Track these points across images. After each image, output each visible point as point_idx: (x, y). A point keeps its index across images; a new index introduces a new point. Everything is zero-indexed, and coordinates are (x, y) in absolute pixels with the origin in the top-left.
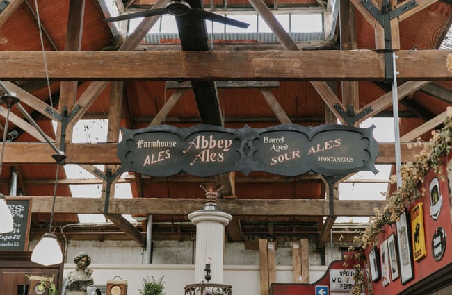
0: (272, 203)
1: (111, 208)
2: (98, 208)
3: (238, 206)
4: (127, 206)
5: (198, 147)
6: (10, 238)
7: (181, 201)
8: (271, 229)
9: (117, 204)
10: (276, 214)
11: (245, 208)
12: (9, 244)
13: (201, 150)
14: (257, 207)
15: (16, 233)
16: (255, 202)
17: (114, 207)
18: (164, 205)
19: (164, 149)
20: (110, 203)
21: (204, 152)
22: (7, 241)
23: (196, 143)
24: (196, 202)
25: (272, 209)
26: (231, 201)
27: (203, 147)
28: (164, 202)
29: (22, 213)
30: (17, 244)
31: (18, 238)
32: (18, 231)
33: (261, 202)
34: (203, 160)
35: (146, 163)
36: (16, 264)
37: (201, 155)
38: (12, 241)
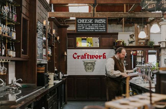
0: (145, 14)
1: (95, 16)
2: (91, 16)
3: (134, 15)
4: (100, 15)
5: (163, 3)
6: (102, 29)
7: (117, 13)
8: (131, 20)
9: (97, 15)
10: (146, 17)
11: (136, 15)
12: (102, 31)
13: (164, 4)
14: (140, 15)
15: (104, 27)
16: (140, 13)
17: (96, 15)
18: (111, 14)
19: (153, 4)
20: (95, 14)
21: (165, 4)
22: (102, 30)
23: (162, 2)
24: (121, 14)
25: (145, 15)
26: (132, 13)
27: (164, 3)
28: (112, 13)
29: (105, 21)
30: (105, 31)
31: (105, 29)
32: (105, 27)
33: (142, 13)
34: (164, 7)
35: (148, 8)
36: (106, 36)
37: (164, 5)
38: (103, 30)
